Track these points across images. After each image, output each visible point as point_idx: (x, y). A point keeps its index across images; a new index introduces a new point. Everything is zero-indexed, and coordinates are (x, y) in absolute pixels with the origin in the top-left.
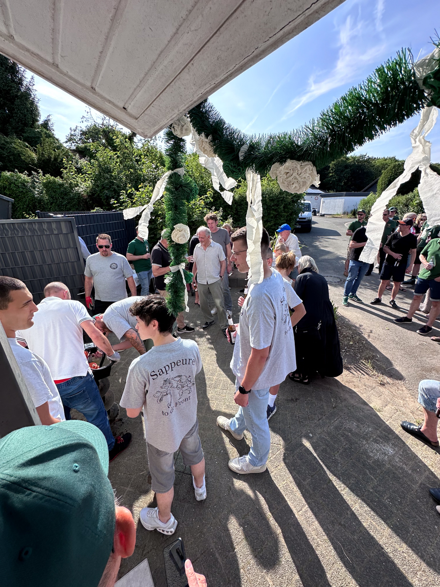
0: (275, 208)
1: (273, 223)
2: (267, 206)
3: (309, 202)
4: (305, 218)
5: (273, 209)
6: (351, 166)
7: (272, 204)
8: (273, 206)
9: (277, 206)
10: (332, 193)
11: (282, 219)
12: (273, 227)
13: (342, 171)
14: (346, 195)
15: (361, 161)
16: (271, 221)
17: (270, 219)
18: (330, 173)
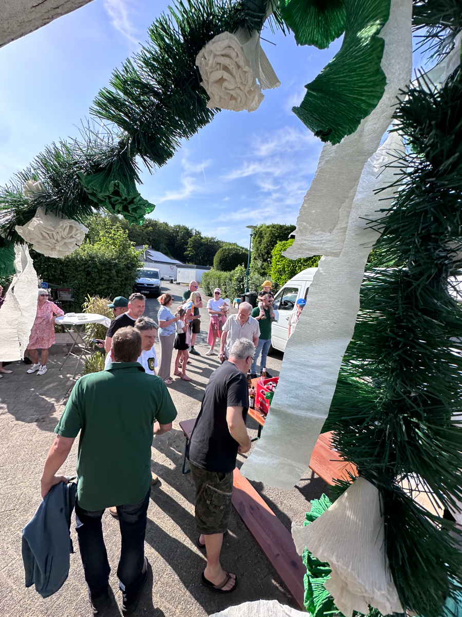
0: (108, 272)
1: (105, 286)
2: (98, 269)
3: (158, 270)
4: (153, 285)
5: (105, 273)
6: (205, 245)
7: (103, 268)
8: (105, 270)
9: (110, 270)
10: (191, 264)
11: (115, 283)
12: (106, 291)
13: (198, 248)
14: (197, 268)
15: (212, 242)
16: (104, 284)
17: (102, 283)
18: (189, 247)
